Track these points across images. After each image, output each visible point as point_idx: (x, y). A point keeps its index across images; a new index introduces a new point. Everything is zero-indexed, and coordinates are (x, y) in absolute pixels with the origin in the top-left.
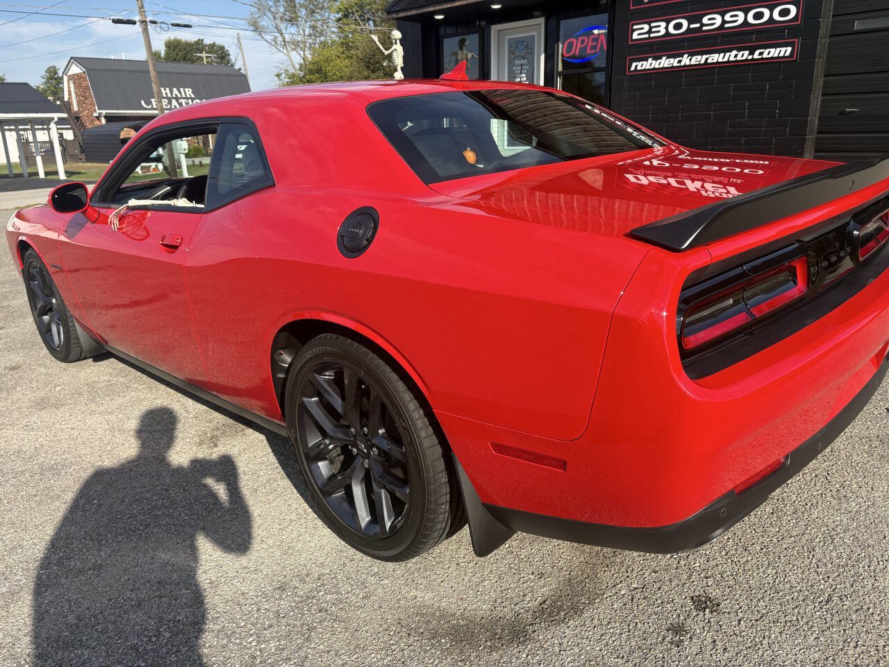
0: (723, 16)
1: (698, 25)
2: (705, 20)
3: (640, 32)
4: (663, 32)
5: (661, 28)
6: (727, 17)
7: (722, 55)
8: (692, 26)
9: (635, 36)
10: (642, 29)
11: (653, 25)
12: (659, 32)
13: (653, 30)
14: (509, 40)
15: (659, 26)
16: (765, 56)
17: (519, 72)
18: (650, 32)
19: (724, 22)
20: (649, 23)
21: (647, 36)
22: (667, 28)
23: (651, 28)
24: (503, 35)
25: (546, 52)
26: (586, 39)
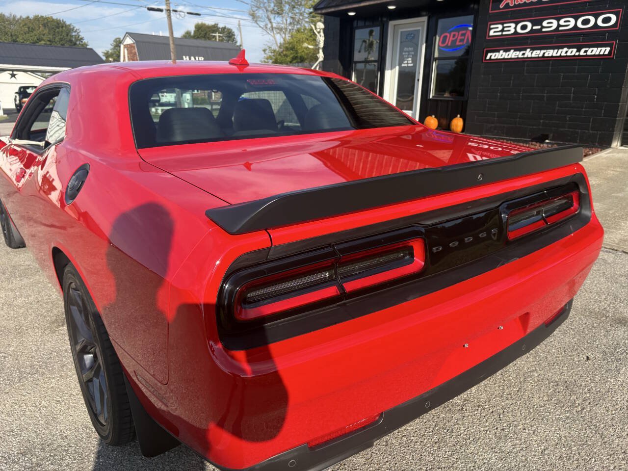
0: (558, 20)
1: (539, 27)
2: (545, 24)
3: (495, 30)
4: (512, 31)
5: (511, 28)
6: (562, 22)
8: (535, 28)
9: (492, 33)
10: (497, 28)
11: (505, 25)
12: (509, 31)
13: (505, 29)
14: (402, 32)
15: (510, 27)
17: (407, 56)
18: (502, 30)
19: (559, 26)
20: (502, 24)
21: (500, 33)
22: (515, 28)
23: (504, 27)
24: (397, 28)
25: (427, 42)
26: (456, 33)
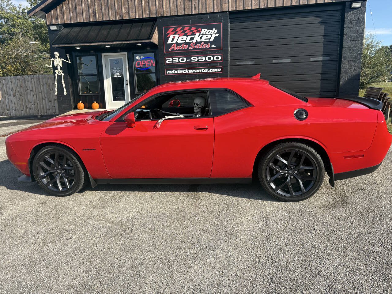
0: (198, 57)
1: (190, 60)
2: (192, 58)
3: (169, 61)
4: (178, 61)
5: (177, 60)
6: (199, 58)
7: (199, 70)
8: (188, 60)
9: (167, 62)
10: (170, 60)
11: (173, 59)
12: (176, 61)
13: (174, 60)
15: (176, 59)
16: (213, 71)
17: (116, 72)
18: (173, 61)
19: (198, 60)
20: (172, 58)
21: (172, 62)
22: (179, 60)
23: (173, 60)
24: (107, 58)
25: (128, 65)
26: (145, 61)
